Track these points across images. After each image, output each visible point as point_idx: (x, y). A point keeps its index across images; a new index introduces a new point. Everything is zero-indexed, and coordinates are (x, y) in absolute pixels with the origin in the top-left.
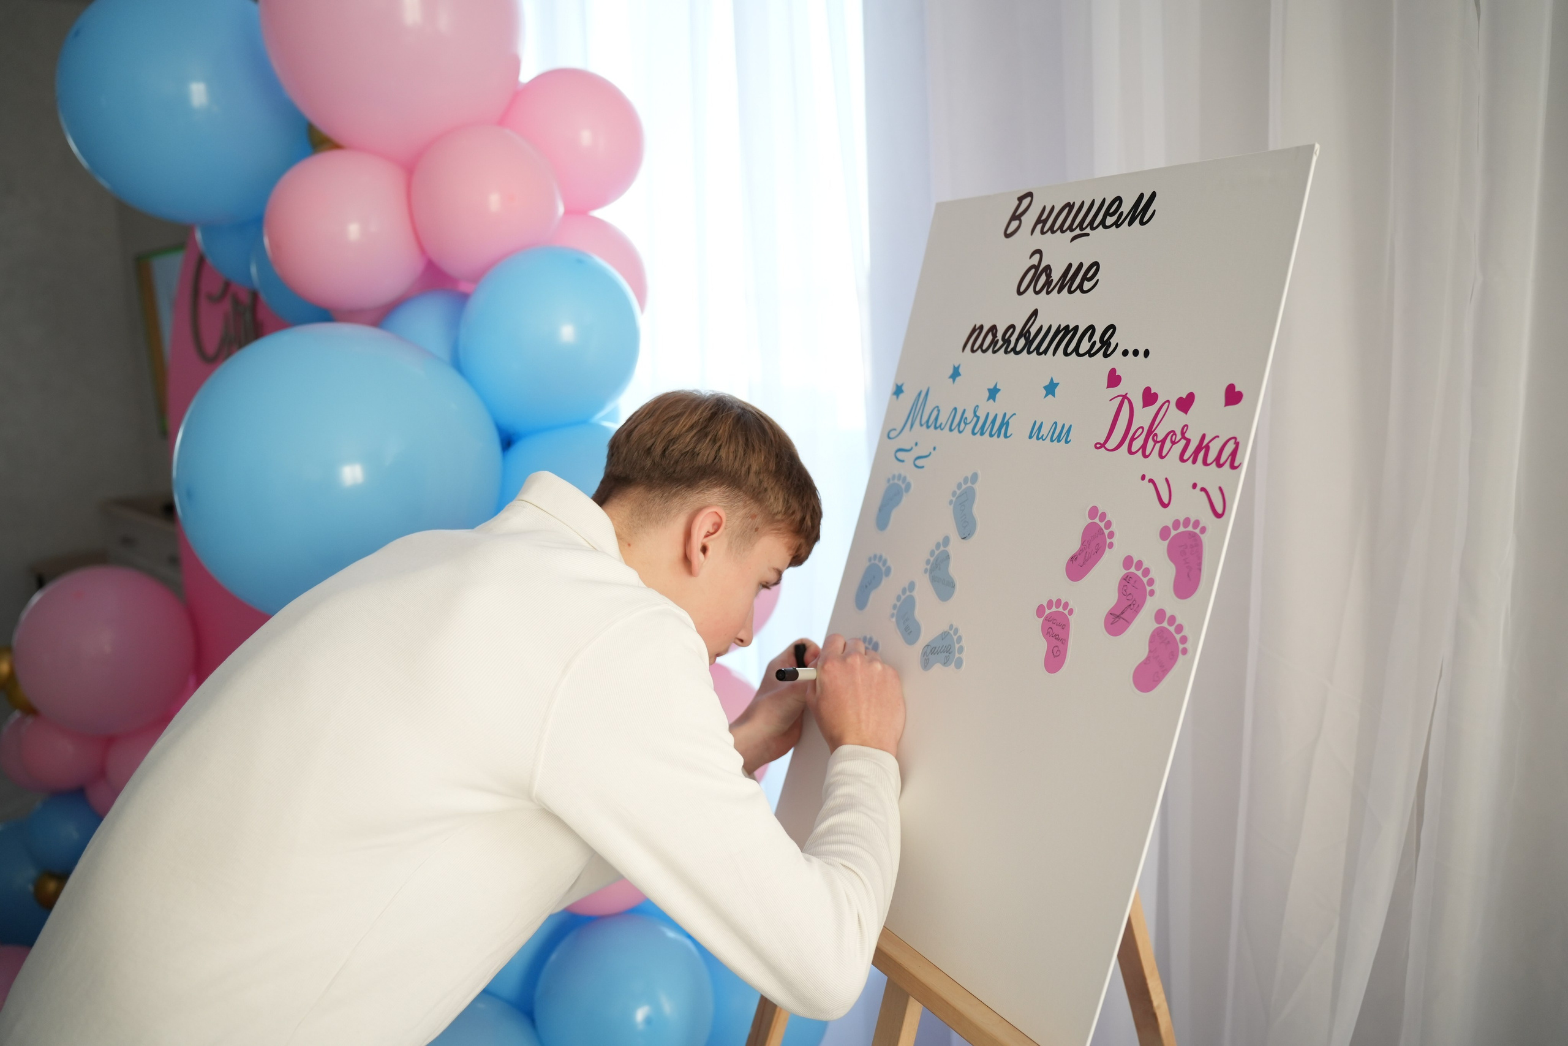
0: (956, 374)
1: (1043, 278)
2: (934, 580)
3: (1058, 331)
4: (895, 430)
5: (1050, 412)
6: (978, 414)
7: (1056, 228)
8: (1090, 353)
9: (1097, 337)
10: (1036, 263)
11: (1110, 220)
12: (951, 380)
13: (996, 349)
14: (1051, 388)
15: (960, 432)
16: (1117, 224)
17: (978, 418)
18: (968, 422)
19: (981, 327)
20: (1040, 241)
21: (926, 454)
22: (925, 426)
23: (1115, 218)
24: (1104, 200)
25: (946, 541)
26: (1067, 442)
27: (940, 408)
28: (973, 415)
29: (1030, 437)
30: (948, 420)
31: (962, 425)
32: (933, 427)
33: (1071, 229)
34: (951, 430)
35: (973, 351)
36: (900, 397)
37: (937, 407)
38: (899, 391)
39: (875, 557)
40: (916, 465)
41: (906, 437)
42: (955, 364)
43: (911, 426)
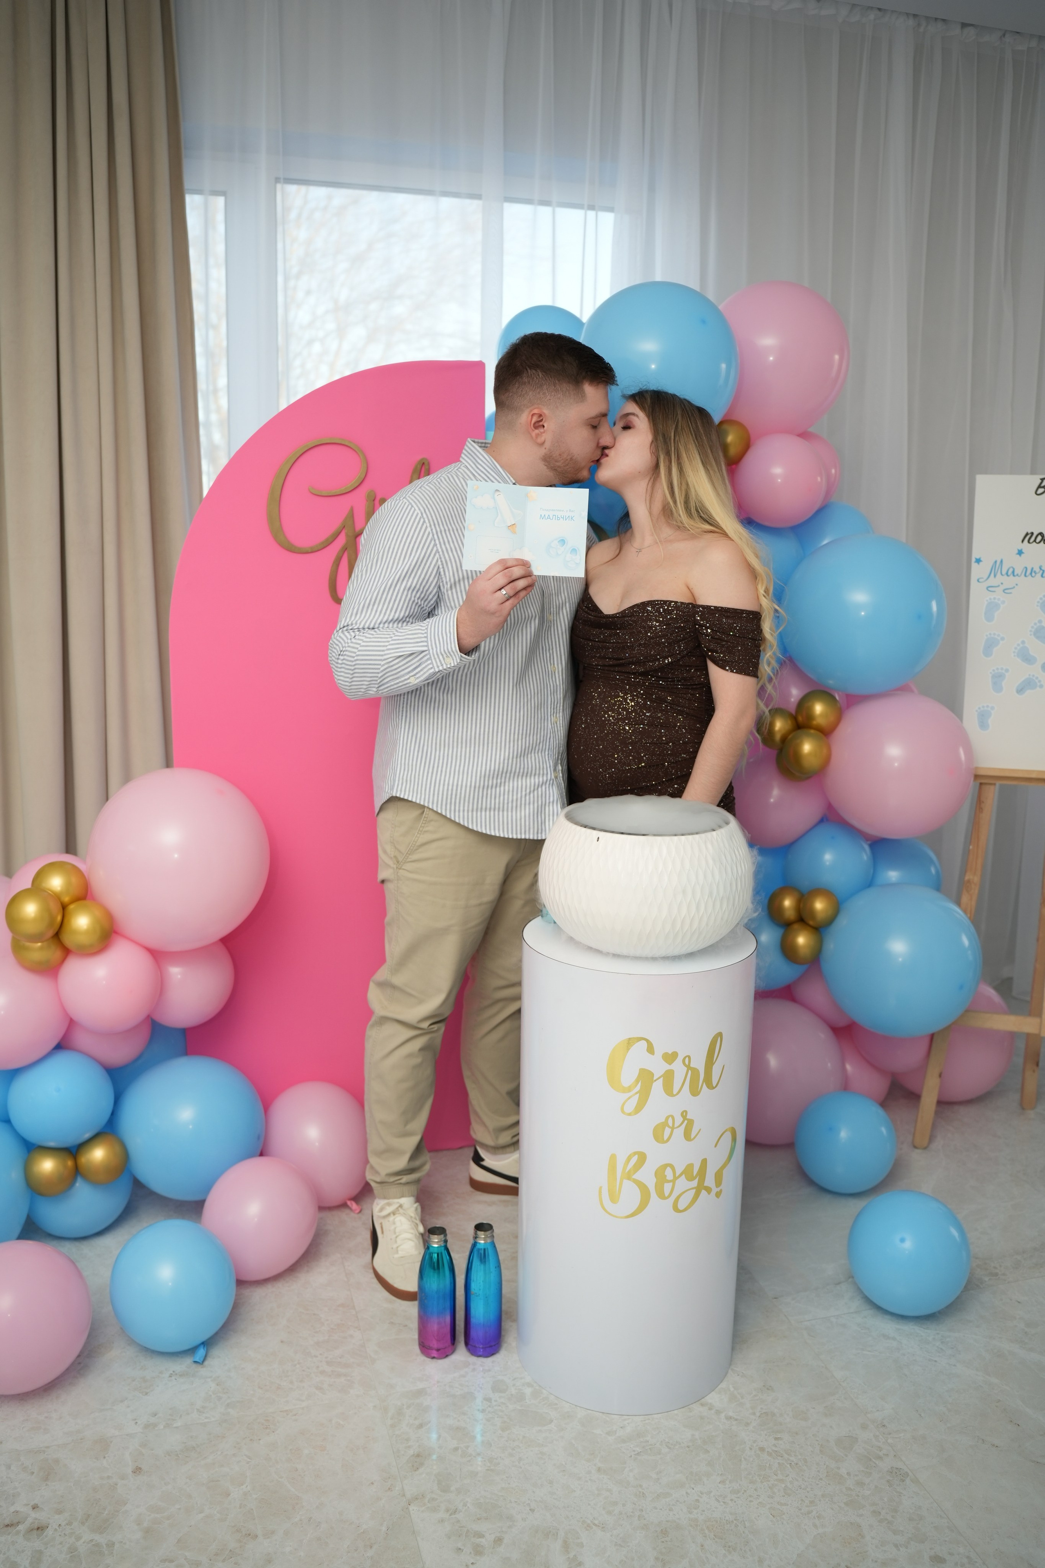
0: (1020, 553)
2: (1038, 638)
4: (982, 578)
6: (1043, 568)
12: (1018, 556)
15: (1032, 576)
17: (1043, 571)
18: (1037, 571)
19: (1032, 533)
21: (1012, 587)
22: (1006, 576)
25: (1040, 621)
27: (1014, 567)
28: (1039, 569)
30: (1022, 572)
31: (1033, 574)
32: (1012, 576)
34: (1025, 576)
35: (1029, 542)
36: (981, 563)
37: (1012, 567)
38: (978, 561)
39: (990, 634)
40: (1005, 593)
41: (992, 581)
42: (1020, 549)
43: (995, 576)
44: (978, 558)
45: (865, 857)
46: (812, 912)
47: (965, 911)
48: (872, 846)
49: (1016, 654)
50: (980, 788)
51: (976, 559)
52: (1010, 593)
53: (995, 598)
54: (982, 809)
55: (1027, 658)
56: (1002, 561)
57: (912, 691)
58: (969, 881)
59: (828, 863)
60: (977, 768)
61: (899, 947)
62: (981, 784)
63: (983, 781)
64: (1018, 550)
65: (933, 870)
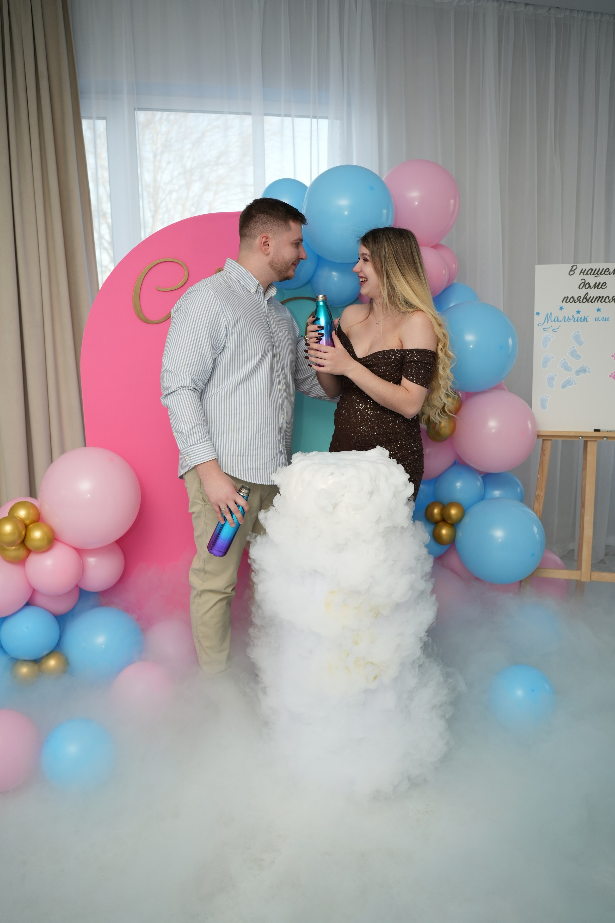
0: (561, 308)
1: (587, 286)
2: (572, 356)
3: (597, 297)
4: (540, 324)
5: (600, 315)
7: (588, 274)
8: (609, 302)
9: (610, 298)
10: (584, 282)
11: (606, 273)
12: (560, 310)
13: (575, 302)
14: (599, 310)
15: (568, 322)
16: (609, 274)
17: (575, 318)
18: (571, 319)
19: (568, 297)
20: (582, 276)
21: (558, 328)
22: (554, 322)
23: (608, 273)
24: (603, 269)
25: (574, 347)
26: (608, 321)
27: (558, 317)
28: (572, 318)
29: (595, 321)
30: (563, 319)
31: (569, 320)
32: (557, 321)
33: (594, 274)
34: (565, 321)
35: (566, 302)
36: (539, 315)
37: (557, 317)
38: (538, 314)
39: (546, 355)
40: (554, 331)
41: (546, 325)
42: (561, 306)
43: (547, 322)
44: (538, 312)
45: (479, 484)
46: (449, 515)
47: (536, 514)
48: (483, 478)
49: (560, 366)
50: (543, 442)
51: (537, 313)
52: (557, 331)
53: (548, 335)
54: (544, 454)
55: (567, 368)
56: (551, 314)
57: (504, 390)
58: (538, 495)
59: (458, 488)
60: (538, 431)
61: (499, 534)
62: (543, 440)
63: (544, 439)
64: (560, 307)
65: (519, 490)
